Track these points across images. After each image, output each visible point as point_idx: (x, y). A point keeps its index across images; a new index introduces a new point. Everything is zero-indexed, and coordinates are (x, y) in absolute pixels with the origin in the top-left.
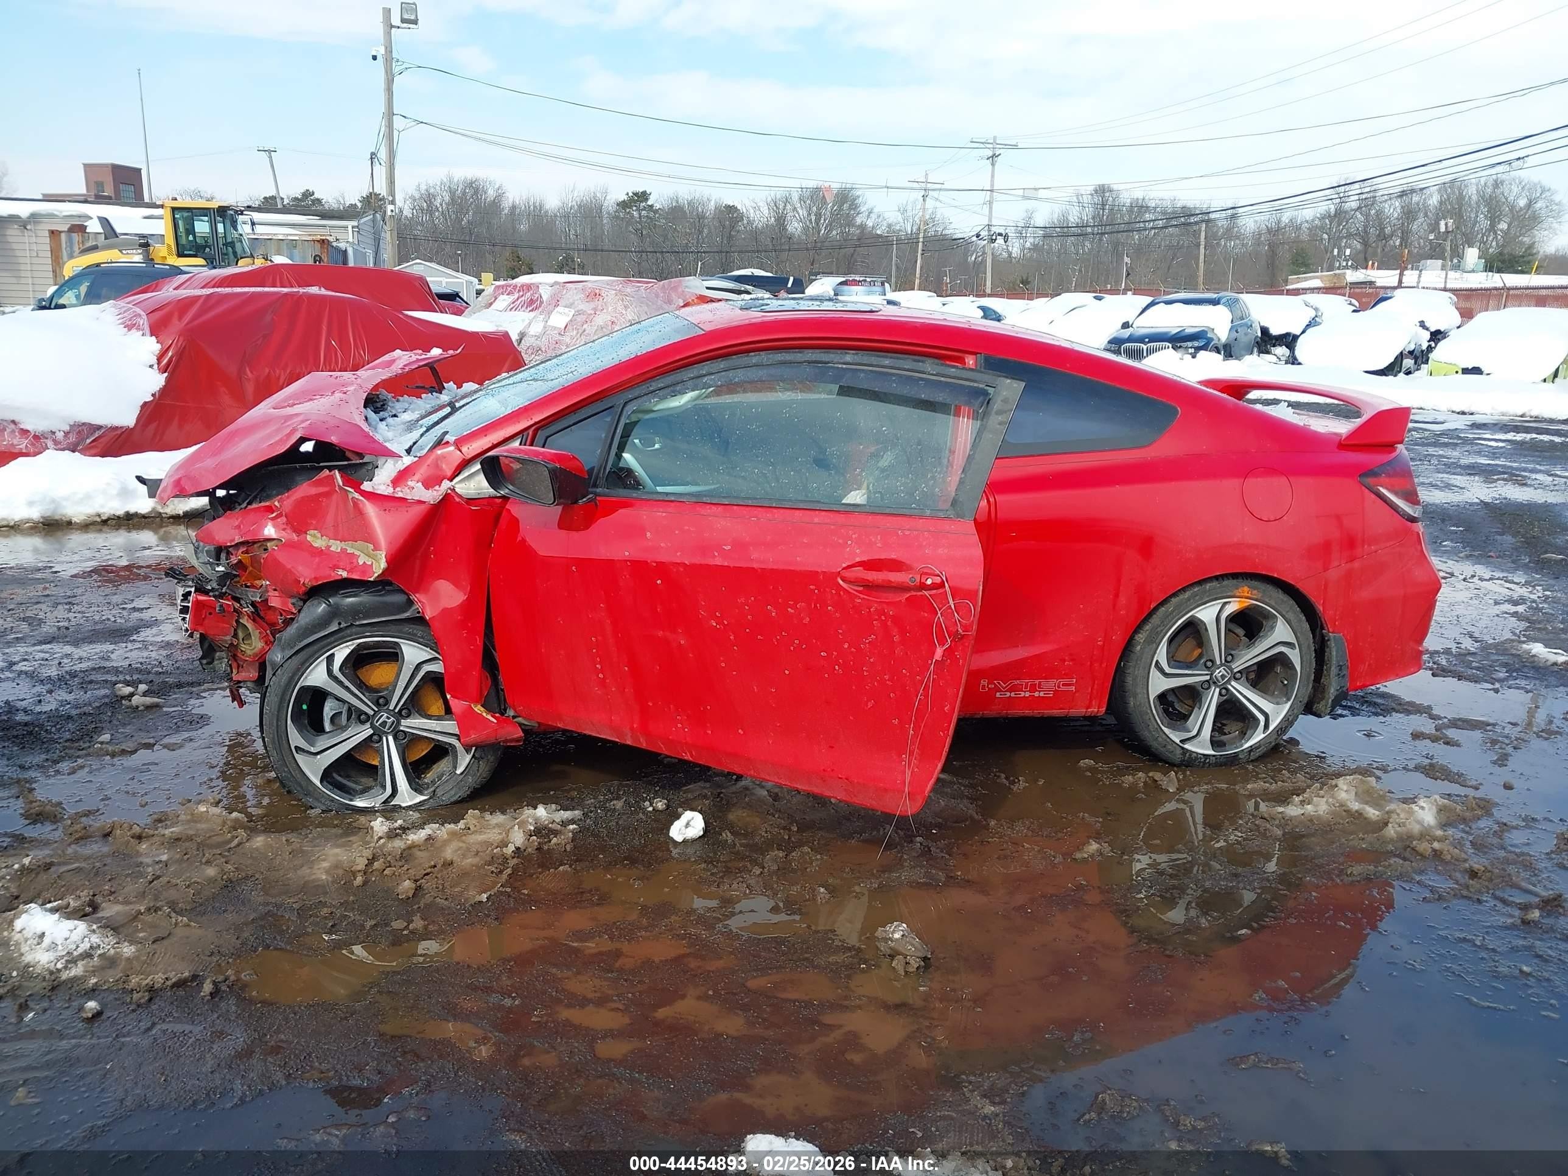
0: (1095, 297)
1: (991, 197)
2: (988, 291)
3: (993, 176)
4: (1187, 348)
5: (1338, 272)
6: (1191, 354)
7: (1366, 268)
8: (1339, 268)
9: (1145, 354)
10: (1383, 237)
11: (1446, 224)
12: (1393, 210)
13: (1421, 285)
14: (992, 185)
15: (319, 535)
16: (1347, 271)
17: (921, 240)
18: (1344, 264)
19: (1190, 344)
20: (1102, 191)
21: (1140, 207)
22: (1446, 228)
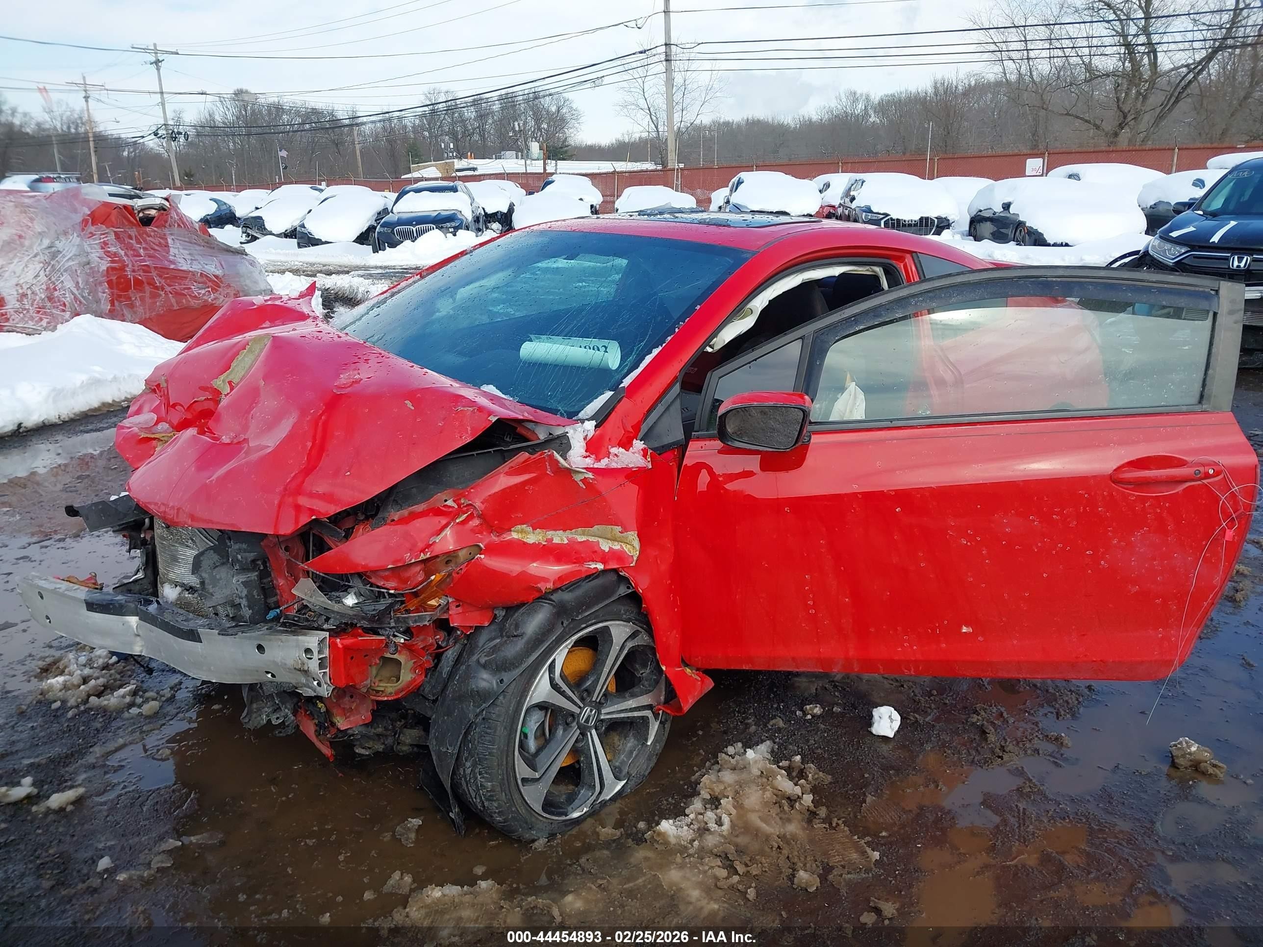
0: (311, 188)
1: (162, 98)
2: (178, 183)
3: (160, 80)
4: (448, 228)
5: (447, 161)
6: (451, 232)
7: (467, 158)
8: (447, 159)
9: (415, 235)
10: (467, 134)
11: (519, 125)
12: (470, 113)
13: (558, 172)
14: (161, 88)
15: (530, 529)
16: (455, 160)
17: (91, 139)
18: (451, 155)
19: (448, 225)
20: (239, 93)
21: (278, 109)
22: (519, 127)
